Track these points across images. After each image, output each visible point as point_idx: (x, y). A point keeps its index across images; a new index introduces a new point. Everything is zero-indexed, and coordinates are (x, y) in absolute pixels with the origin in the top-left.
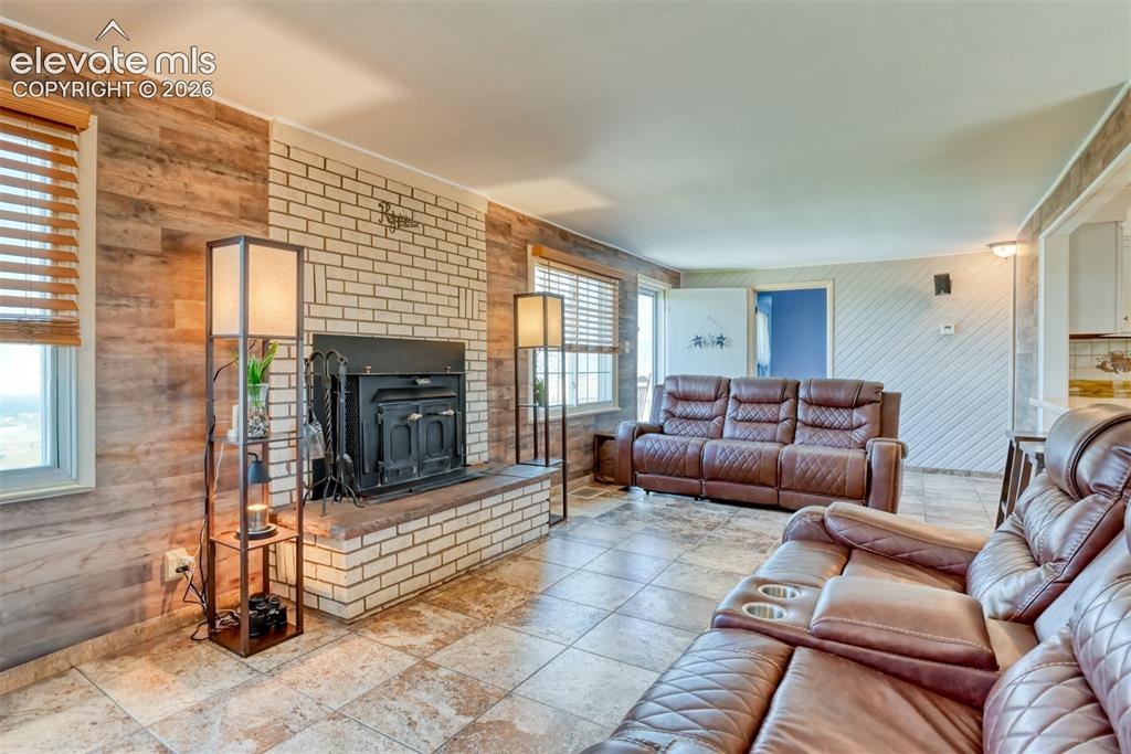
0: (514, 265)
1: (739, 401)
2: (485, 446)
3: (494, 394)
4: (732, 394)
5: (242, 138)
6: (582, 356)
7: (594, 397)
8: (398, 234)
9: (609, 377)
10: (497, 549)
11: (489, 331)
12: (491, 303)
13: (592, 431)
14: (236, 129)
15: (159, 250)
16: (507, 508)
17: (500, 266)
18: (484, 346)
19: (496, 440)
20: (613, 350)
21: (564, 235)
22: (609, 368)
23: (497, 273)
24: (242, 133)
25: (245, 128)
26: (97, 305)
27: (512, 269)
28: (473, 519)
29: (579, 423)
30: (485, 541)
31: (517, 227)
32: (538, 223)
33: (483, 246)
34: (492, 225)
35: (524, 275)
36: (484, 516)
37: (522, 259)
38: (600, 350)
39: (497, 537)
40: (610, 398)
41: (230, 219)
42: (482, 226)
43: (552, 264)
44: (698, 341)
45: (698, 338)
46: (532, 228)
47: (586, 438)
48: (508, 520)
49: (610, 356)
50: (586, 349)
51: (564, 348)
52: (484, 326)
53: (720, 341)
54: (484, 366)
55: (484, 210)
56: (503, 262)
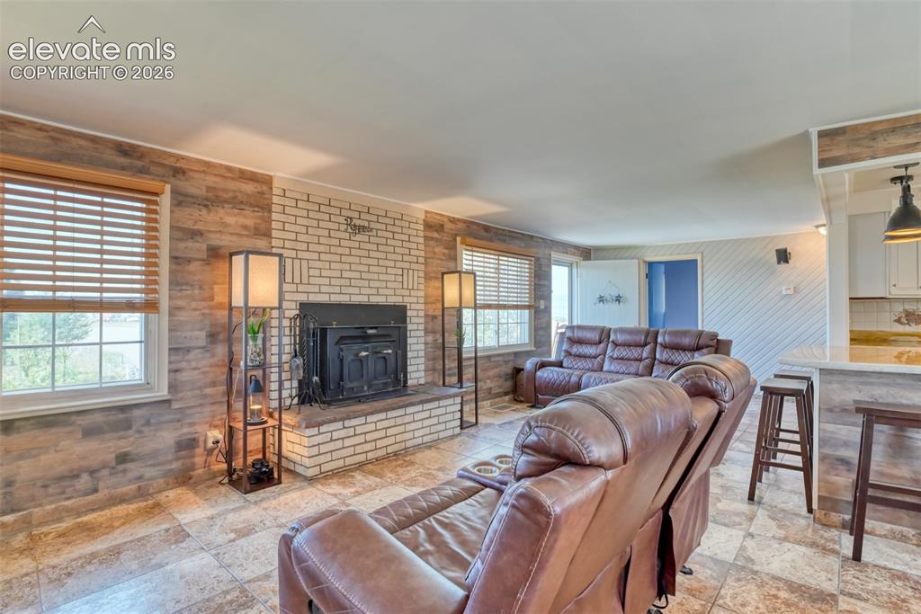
0: (446, 251)
1: (616, 344)
2: (422, 374)
3: (430, 339)
4: (611, 339)
5: (256, 188)
6: (503, 313)
7: (513, 341)
8: (359, 237)
9: (527, 326)
10: (419, 441)
11: (426, 297)
12: (427, 277)
13: (511, 365)
14: (252, 182)
15: (205, 257)
16: (426, 414)
17: (435, 253)
18: (422, 307)
19: (430, 370)
20: (528, 307)
21: (487, 229)
22: (527, 320)
23: (432, 258)
24: (256, 185)
25: (257, 181)
26: (170, 290)
27: (444, 254)
28: (399, 421)
29: (500, 358)
30: (409, 435)
31: (448, 226)
32: (465, 222)
33: (422, 240)
34: (428, 226)
35: (454, 258)
36: (408, 418)
37: (452, 247)
38: (516, 307)
39: (417, 434)
40: (527, 341)
41: (247, 236)
42: (422, 227)
43: (474, 249)
44: (601, 299)
45: (601, 297)
46: (460, 226)
47: (508, 369)
48: (426, 423)
49: (527, 311)
50: (505, 307)
52: (422, 294)
53: (618, 299)
54: (422, 320)
55: (422, 216)
56: (437, 250)
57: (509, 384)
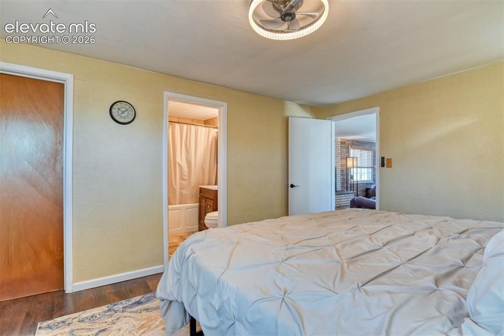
0: (346, 150)
2: (340, 188)
3: (342, 177)
6: (363, 169)
7: (366, 179)
9: (371, 174)
10: (343, 205)
11: (341, 164)
12: (341, 159)
13: (365, 187)
16: (345, 197)
18: (340, 167)
19: (342, 187)
20: (371, 168)
21: (358, 142)
22: (371, 172)
23: (343, 153)
28: (339, 198)
29: (361, 185)
30: (341, 203)
31: (347, 142)
33: (340, 148)
34: (341, 143)
35: (348, 152)
36: (341, 198)
37: (348, 149)
38: (367, 168)
39: (343, 202)
40: (371, 179)
42: (339, 144)
43: (354, 149)
46: (350, 142)
47: (364, 188)
48: (346, 200)
49: (370, 169)
50: (364, 167)
51: (357, 167)
52: (340, 164)
54: (340, 171)
55: (340, 140)
56: (344, 150)
57: (364, 194)
